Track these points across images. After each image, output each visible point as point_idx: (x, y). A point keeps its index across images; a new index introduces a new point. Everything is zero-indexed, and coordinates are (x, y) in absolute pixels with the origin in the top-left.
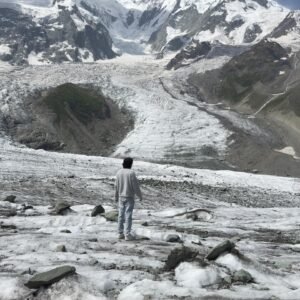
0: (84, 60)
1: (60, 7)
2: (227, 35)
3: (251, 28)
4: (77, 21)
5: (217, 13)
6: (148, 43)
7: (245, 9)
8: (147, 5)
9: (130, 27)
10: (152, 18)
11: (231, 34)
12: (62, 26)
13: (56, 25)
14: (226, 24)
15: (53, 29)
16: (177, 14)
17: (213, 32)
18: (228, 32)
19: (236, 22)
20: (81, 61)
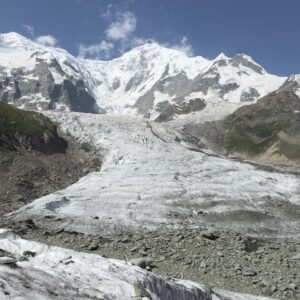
1: (37, 60)
2: (222, 97)
3: (248, 91)
4: (55, 74)
5: (210, 76)
6: (133, 107)
7: (239, 74)
8: (134, 73)
9: (115, 91)
10: (138, 84)
11: (226, 96)
12: (37, 78)
13: (31, 77)
14: (220, 87)
15: (26, 81)
16: (165, 80)
18: (222, 94)
19: (230, 85)
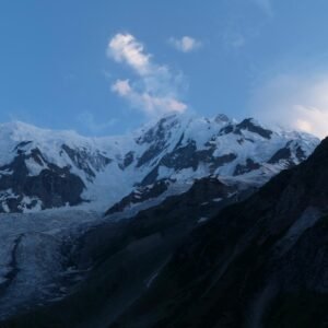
0: (26, 210)
1: (19, 152)
2: (211, 172)
7: (240, 141)
9: (126, 169)
11: (217, 171)
12: (12, 172)
13: (6, 172)
14: (213, 160)
17: (195, 169)
19: (226, 156)
20: (21, 211)
